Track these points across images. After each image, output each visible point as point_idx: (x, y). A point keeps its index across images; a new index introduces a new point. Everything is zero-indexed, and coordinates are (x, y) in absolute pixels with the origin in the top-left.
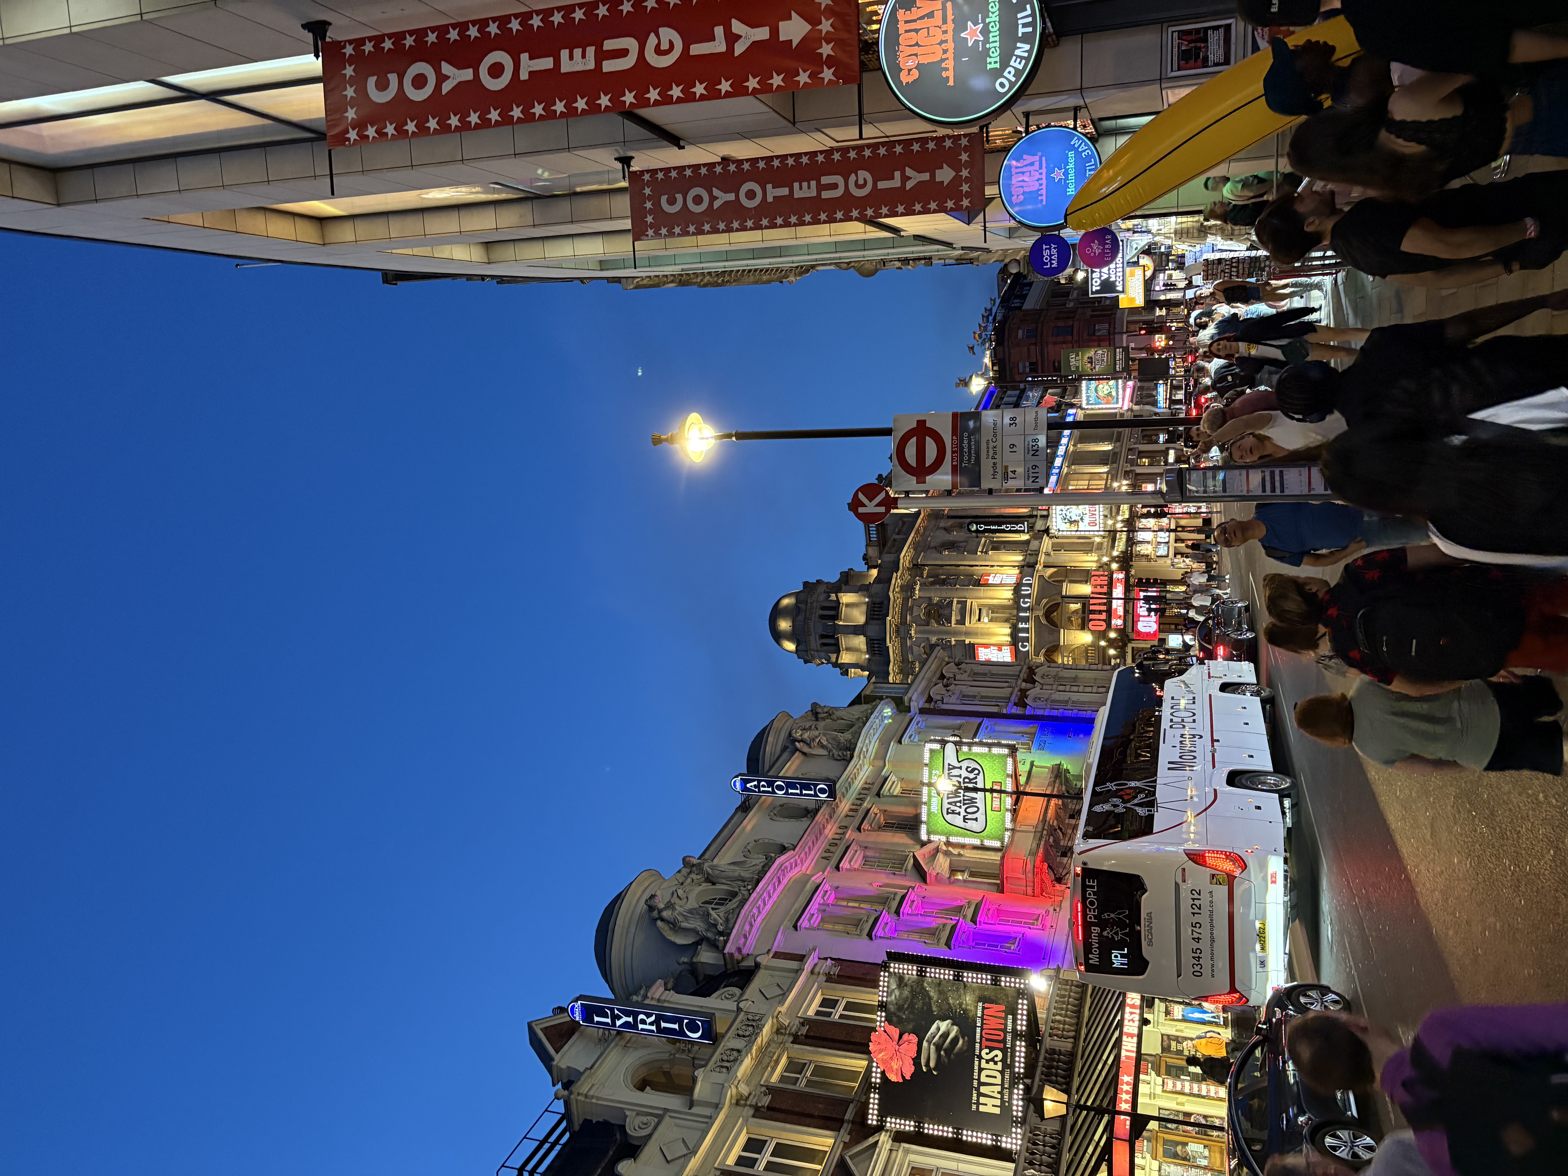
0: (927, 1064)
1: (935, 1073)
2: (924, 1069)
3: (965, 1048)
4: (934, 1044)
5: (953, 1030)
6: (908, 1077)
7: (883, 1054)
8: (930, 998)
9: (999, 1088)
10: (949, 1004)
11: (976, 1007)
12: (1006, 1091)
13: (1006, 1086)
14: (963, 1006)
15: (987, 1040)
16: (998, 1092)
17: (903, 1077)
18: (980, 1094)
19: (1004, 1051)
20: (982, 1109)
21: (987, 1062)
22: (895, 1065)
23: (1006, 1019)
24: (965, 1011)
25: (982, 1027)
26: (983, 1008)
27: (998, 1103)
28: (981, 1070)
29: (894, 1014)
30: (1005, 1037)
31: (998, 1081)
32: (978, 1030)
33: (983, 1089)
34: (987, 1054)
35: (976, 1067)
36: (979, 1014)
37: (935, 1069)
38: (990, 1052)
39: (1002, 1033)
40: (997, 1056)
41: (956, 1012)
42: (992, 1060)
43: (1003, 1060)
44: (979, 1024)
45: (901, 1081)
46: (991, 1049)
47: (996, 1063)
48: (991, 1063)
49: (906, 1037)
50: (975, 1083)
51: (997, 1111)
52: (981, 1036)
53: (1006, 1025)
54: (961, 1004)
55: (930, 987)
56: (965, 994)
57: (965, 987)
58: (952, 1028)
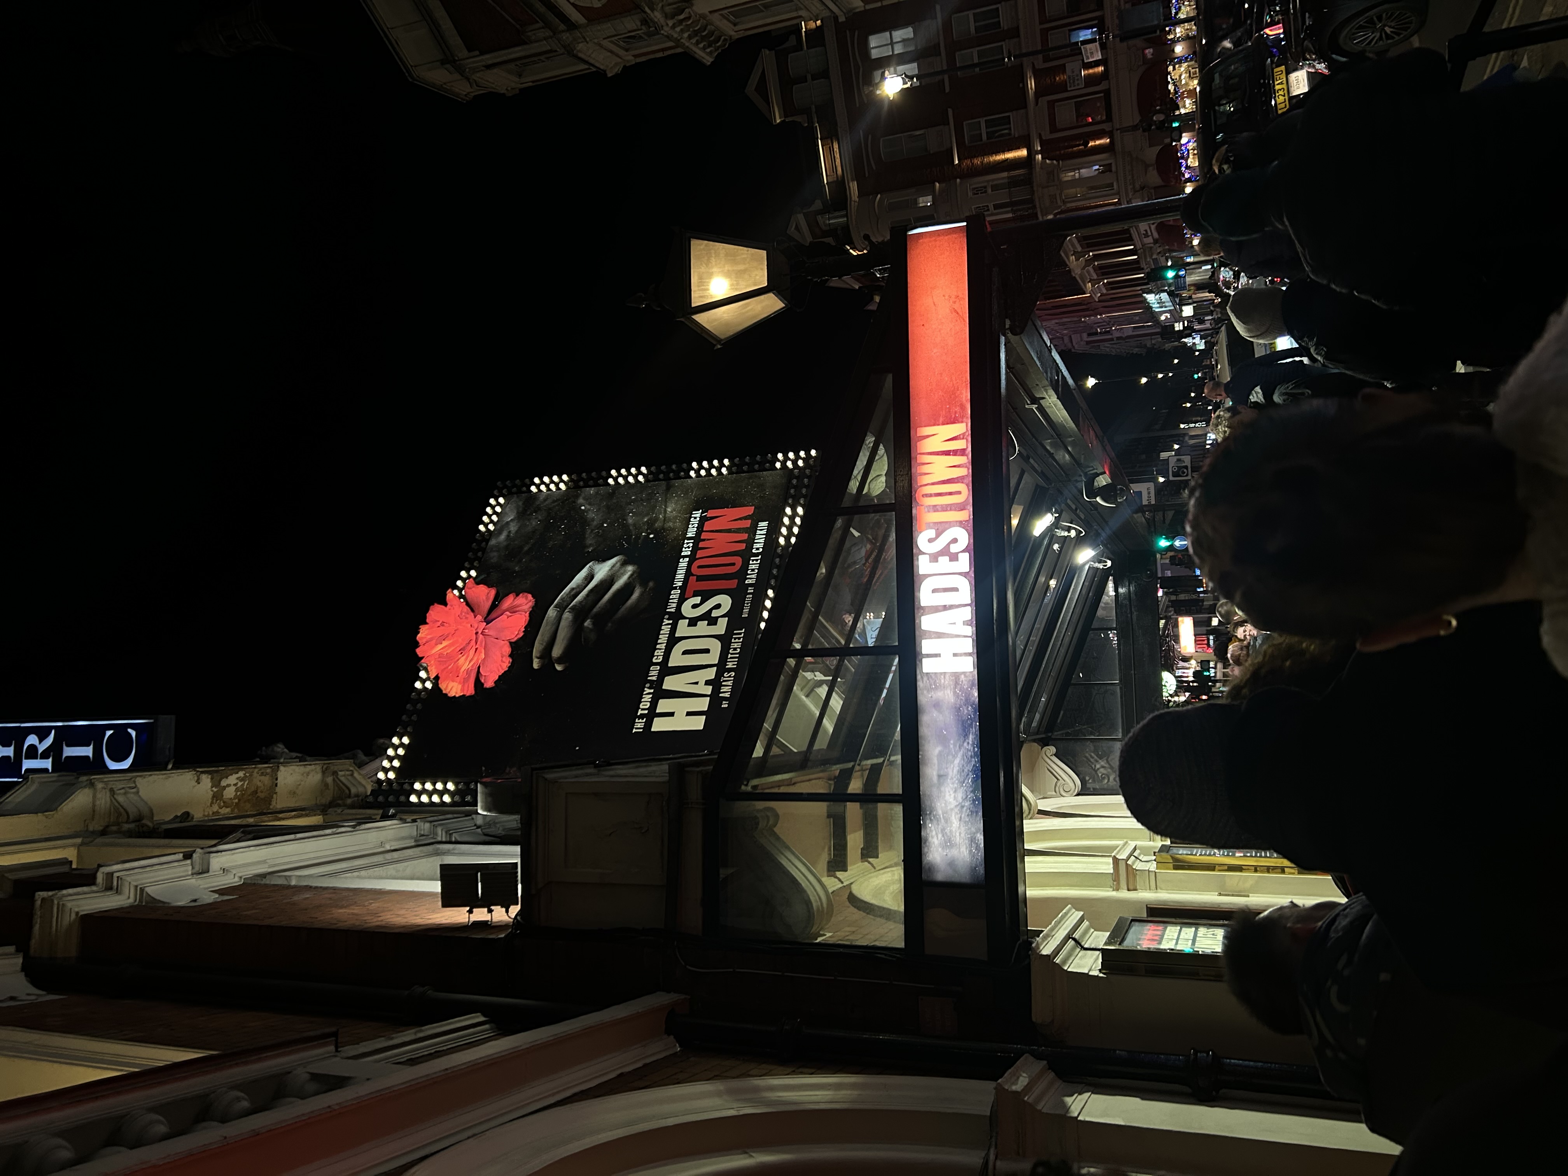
0: (547, 652)
1: (559, 668)
2: (537, 664)
3: (644, 605)
4: (573, 608)
5: (623, 574)
6: (489, 683)
7: (445, 644)
8: (584, 524)
9: (711, 674)
10: (625, 526)
11: (687, 521)
12: (728, 680)
13: (730, 665)
14: (657, 525)
15: (700, 578)
16: (707, 683)
17: (478, 683)
18: (661, 694)
19: (738, 593)
20: (659, 725)
21: (693, 622)
22: (466, 664)
23: (753, 530)
24: (658, 532)
25: (692, 558)
26: (703, 520)
27: (703, 704)
28: (673, 641)
29: (497, 565)
30: (746, 565)
31: (713, 658)
32: (683, 563)
33: (670, 683)
34: (695, 606)
35: (663, 639)
36: (691, 532)
37: (560, 660)
38: (703, 601)
39: (738, 561)
40: (718, 607)
41: (638, 537)
42: (706, 616)
43: (733, 615)
44: (686, 552)
45: (471, 692)
46: (706, 596)
47: (713, 622)
48: (702, 624)
49: (508, 601)
50: (654, 673)
51: (698, 724)
52: (688, 576)
53: (751, 542)
54: (651, 524)
55: (590, 504)
56: (666, 502)
57: (668, 488)
58: (622, 571)
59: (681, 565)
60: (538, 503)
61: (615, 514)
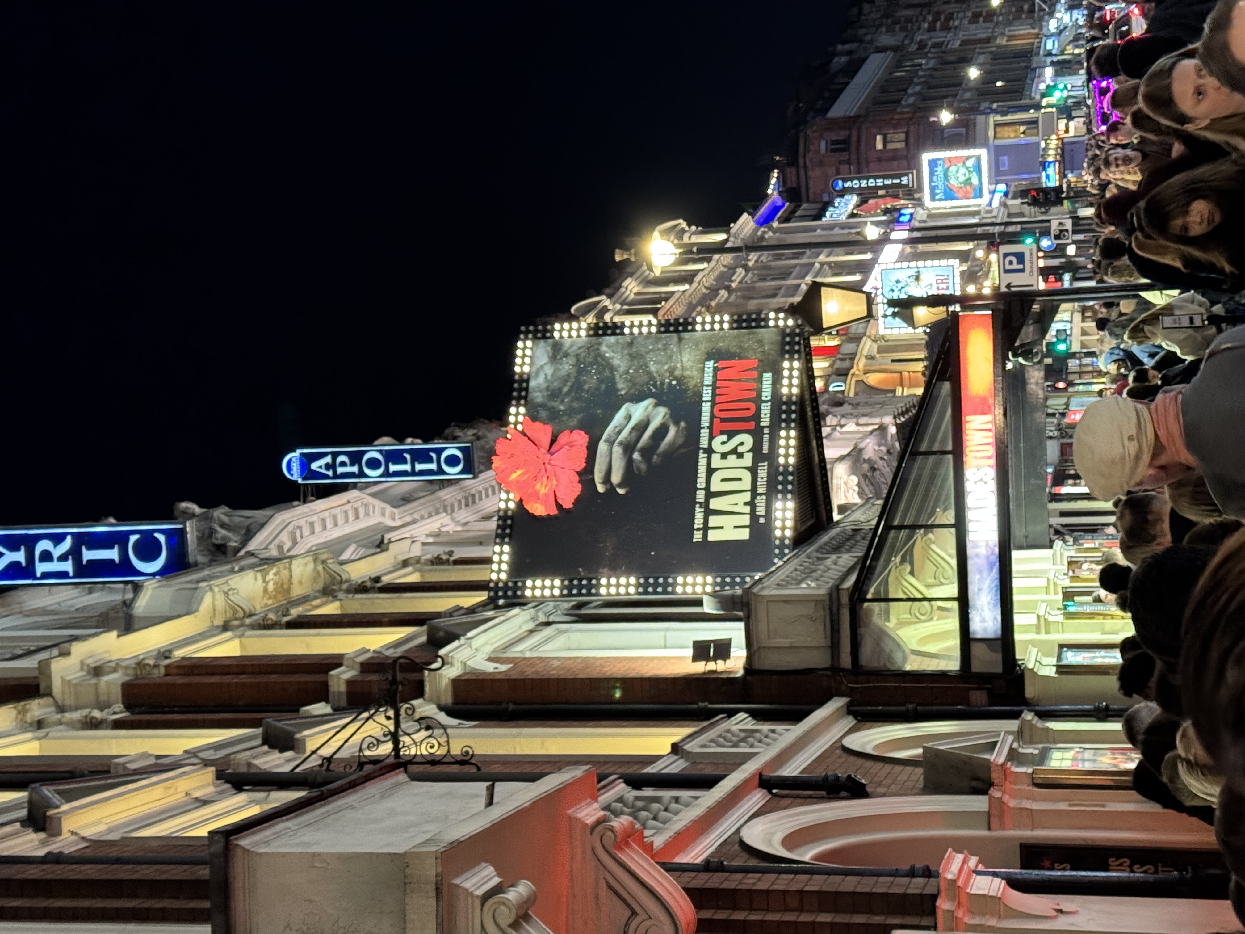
0: (607, 479)
1: (621, 491)
2: (601, 489)
3: (681, 441)
4: (621, 443)
5: (656, 415)
6: (568, 506)
7: (519, 472)
8: (612, 369)
9: (747, 497)
10: (649, 373)
11: (703, 371)
12: (761, 502)
13: (760, 490)
14: (677, 373)
15: (723, 420)
16: (746, 504)
17: (559, 506)
18: (709, 513)
19: (757, 433)
20: (713, 536)
21: (724, 456)
22: (542, 489)
23: (760, 380)
24: (679, 380)
25: (713, 402)
26: (716, 369)
27: (746, 520)
28: (710, 471)
29: (543, 406)
30: (759, 410)
31: (747, 483)
32: (706, 408)
33: (715, 504)
34: (723, 443)
35: (702, 469)
36: (708, 379)
37: (620, 485)
38: (729, 439)
39: (752, 406)
40: (742, 444)
41: (662, 384)
42: (734, 451)
43: (756, 449)
44: (707, 397)
45: (554, 511)
46: (731, 435)
47: (740, 456)
48: (732, 458)
49: (563, 438)
50: (700, 496)
51: (744, 535)
52: (712, 416)
53: (760, 391)
54: (671, 371)
55: (613, 352)
56: (680, 353)
57: (680, 340)
58: (655, 412)
59: (704, 408)
60: (565, 349)
61: (639, 362)
